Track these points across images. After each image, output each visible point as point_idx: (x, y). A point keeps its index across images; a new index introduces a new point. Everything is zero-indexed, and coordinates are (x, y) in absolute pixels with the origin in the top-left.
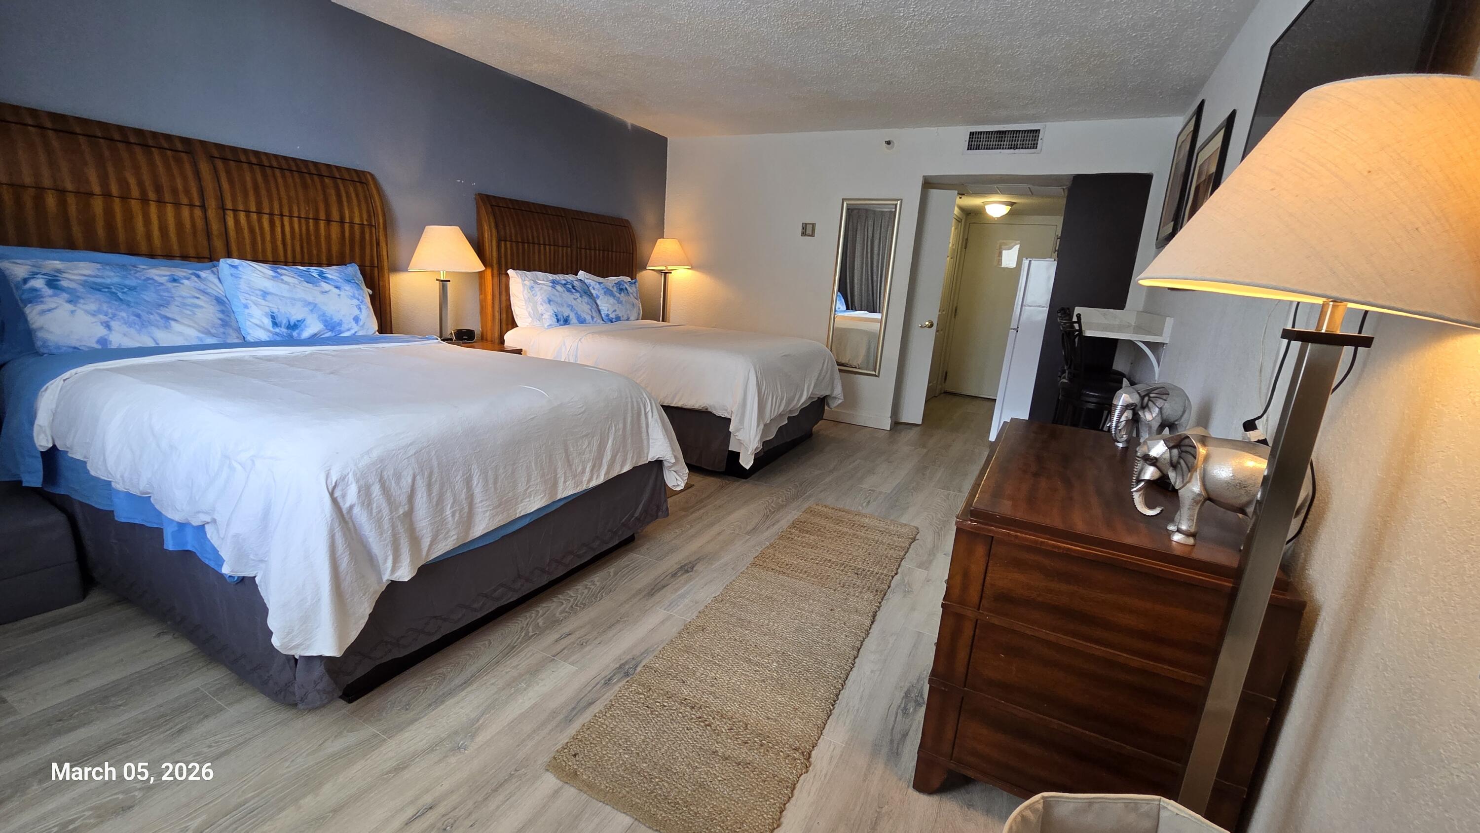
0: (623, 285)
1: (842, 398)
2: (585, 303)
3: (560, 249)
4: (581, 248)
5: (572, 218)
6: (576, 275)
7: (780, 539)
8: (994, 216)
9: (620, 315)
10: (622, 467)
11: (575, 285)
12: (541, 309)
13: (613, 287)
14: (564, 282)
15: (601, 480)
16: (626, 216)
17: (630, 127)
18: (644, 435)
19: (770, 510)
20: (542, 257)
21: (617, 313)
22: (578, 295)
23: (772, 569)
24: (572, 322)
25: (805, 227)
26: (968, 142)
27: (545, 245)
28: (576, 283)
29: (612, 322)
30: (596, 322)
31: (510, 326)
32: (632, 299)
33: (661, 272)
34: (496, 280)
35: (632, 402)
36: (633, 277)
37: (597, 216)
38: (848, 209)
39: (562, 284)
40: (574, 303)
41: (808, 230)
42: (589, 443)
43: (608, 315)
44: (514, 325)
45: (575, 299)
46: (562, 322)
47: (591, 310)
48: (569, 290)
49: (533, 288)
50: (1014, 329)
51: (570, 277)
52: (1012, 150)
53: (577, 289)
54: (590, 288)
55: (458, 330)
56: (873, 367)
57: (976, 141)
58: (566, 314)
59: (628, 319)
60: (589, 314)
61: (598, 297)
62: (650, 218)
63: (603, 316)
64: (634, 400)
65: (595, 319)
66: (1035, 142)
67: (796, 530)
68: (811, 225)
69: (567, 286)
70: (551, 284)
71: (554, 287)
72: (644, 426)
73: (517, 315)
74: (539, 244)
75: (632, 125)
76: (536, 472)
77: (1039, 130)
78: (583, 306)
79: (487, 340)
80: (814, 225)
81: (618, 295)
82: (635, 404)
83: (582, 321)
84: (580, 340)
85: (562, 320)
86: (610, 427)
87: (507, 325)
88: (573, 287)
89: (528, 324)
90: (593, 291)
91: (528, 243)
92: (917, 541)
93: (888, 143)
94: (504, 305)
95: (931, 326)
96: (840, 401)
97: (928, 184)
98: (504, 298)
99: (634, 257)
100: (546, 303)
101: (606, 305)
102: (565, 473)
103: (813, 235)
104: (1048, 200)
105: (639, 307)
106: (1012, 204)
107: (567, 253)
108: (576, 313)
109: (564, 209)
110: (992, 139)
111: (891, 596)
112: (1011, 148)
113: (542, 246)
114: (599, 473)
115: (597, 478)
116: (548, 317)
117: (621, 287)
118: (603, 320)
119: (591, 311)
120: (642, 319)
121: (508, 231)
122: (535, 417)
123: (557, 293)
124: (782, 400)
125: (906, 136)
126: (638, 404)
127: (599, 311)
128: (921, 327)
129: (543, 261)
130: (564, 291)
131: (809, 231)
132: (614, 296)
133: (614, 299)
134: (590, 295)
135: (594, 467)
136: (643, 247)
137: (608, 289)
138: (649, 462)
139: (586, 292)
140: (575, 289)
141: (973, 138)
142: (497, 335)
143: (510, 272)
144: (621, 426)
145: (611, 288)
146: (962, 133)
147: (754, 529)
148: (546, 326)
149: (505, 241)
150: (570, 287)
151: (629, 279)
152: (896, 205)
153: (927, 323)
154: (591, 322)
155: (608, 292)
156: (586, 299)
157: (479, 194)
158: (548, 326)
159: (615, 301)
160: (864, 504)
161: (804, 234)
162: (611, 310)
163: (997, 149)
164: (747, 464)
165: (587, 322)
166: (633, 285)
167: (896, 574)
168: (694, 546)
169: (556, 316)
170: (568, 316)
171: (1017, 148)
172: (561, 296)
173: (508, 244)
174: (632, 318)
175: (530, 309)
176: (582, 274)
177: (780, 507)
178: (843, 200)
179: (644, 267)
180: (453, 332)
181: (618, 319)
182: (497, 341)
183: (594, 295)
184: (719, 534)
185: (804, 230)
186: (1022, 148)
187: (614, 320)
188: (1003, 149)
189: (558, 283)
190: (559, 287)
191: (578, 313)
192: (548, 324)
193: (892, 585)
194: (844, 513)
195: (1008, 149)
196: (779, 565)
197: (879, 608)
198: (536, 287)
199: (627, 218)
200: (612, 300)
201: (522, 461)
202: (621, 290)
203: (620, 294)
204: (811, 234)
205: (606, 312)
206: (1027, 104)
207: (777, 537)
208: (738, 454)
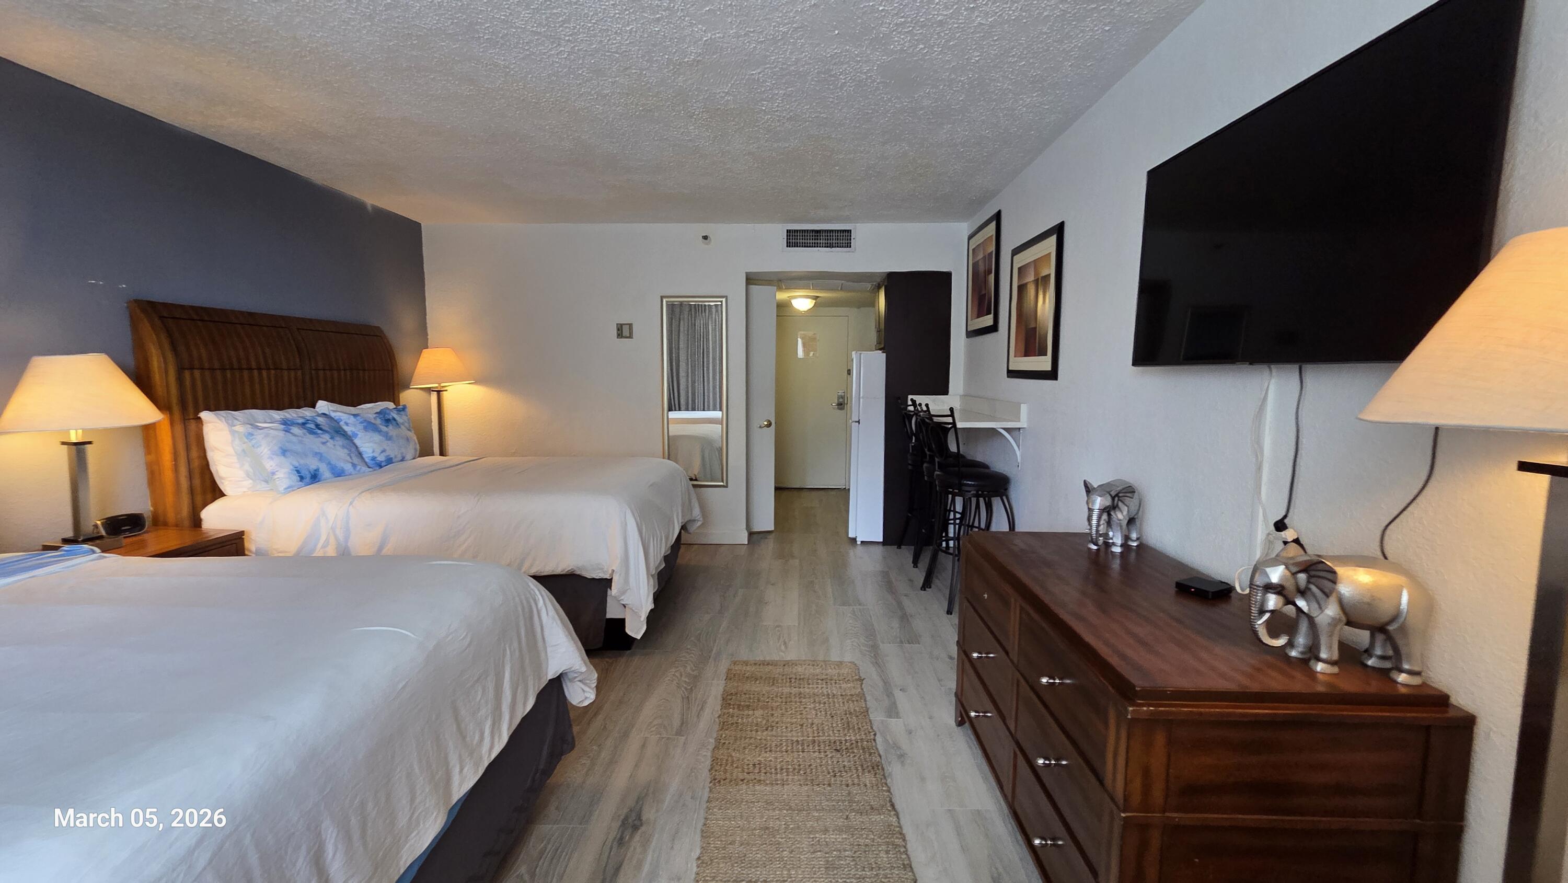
0: (389, 414)
1: (701, 519)
2: (340, 446)
3: (286, 373)
4: (317, 369)
5: (298, 329)
6: (314, 408)
7: (722, 729)
8: (801, 310)
9: (392, 456)
10: (525, 704)
11: (319, 422)
12: (270, 465)
13: (375, 418)
14: (301, 421)
15: (505, 738)
16: (376, 323)
17: (369, 208)
18: (540, 643)
19: (686, 689)
20: (257, 386)
21: (387, 454)
22: (326, 437)
23: (742, 780)
24: (323, 477)
25: (620, 328)
26: (786, 239)
27: (259, 369)
28: (320, 420)
29: (381, 467)
30: (359, 471)
31: (209, 496)
32: (404, 431)
33: (429, 390)
34: (179, 428)
35: (522, 603)
36: (395, 400)
37: (335, 323)
38: (667, 305)
39: (298, 424)
40: (323, 449)
41: (623, 331)
42: (484, 691)
43: (374, 459)
44: (215, 492)
45: (324, 443)
46: (308, 480)
47: (349, 455)
48: (311, 432)
49: (252, 435)
50: (856, 422)
51: (307, 412)
52: (829, 249)
53: (324, 428)
54: (342, 423)
55: (108, 519)
56: (722, 478)
57: (795, 239)
58: (313, 467)
59: (403, 460)
60: (349, 462)
61: (356, 435)
62: (407, 322)
63: (367, 460)
64: (523, 597)
65: (358, 467)
66: (849, 241)
67: (734, 709)
68: (628, 326)
69: (308, 425)
70: (283, 426)
71: (287, 431)
72: (538, 630)
73: (221, 478)
74: (250, 369)
75: (374, 207)
76: (421, 778)
77: (851, 231)
78: (337, 452)
79: (165, 524)
80: (630, 325)
81: (384, 428)
82: (525, 602)
83: (338, 473)
84: (351, 503)
85: (309, 476)
86: (505, 650)
87: (204, 492)
88: (318, 426)
89: (245, 490)
90: (345, 428)
91: (232, 369)
92: (864, 682)
93: (705, 238)
94: (196, 463)
95: (769, 425)
96: (699, 523)
97: (751, 279)
98: (194, 454)
99: (395, 372)
100: (277, 455)
101: (369, 444)
102: (460, 756)
103: (630, 337)
104: (853, 294)
105: (414, 440)
106: (816, 298)
107: (296, 379)
108: (329, 464)
109: (283, 318)
110: (808, 238)
111: (890, 769)
112: (828, 247)
113: (256, 372)
114: (500, 732)
115: (499, 741)
116: (283, 474)
117: (387, 417)
118: (369, 467)
119: (351, 457)
120: (419, 457)
121: (195, 353)
122: (407, 682)
123: (294, 439)
124: (661, 540)
125: (723, 231)
126: (528, 602)
127: (360, 454)
128: (760, 427)
129: (258, 391)
130: (305, 434)
131: (626, 332)
132: (380, 431)
133: (381, 435)
134: (344, 435)
135: (493, 724)
136: (403, 360)
137: (369, 423)
138: (550, 680)
139: (338, 431)
140: (320, 429)
141: (790, 236)
142: (185, 511)
143: (204, 415)
144: (516, 644)
145: (373, 421)
146: (778, 231)
147: (682, 724)
148: (281, 489)
149: (191, 368)
150: (312, 426)
151: (391, 405)
152: (721, 302)
153: (766, 423)
154: (353, 472)
155: (369, 426)
156: (340, 441)
157: (136, 301)
158: (286, 489)
159: (381, 437)
160: (783, 647)
161: (620, 335)
162: (378, 450)
163: (815, 247)
164: (637, 633)
165: (347, 473)
166: (402, 413)
167: (875, 735)
168: (620, 780)
169: (298, 472)
170: (317, 470)
171: (833, 247)
172: (301, 442)
173: (197, 373)
174: (409, 456)
175: (247, 467)
176: (322, 406)
177: (695, 680)
178: (662, 298)
179: (407, 386)
180: (99, 523)
181: (389, 461)
182: (187, 523)
183: (350, 433)
184: (644, 746)
185: (620, 332)
186: (838, 247)
187: (383, 464)
188: (820, 247)
189: (293, 423)
190: (295, 430)
191: (332, 462)
192: (285, 487)
193: (881, 753)
194: (770, 667)
195: (825, 247)
196: (746, 770)
197: (889, 791)
198: (259, 435)
199: (377, 325)
200: (377, 437)
201: (399, 770)
202: (388, 421)
203: (387, 426)
204: (628, 335)
205: (371, 455)
206: (846, 206)
207: (716, 727)
208: (622, 622)
